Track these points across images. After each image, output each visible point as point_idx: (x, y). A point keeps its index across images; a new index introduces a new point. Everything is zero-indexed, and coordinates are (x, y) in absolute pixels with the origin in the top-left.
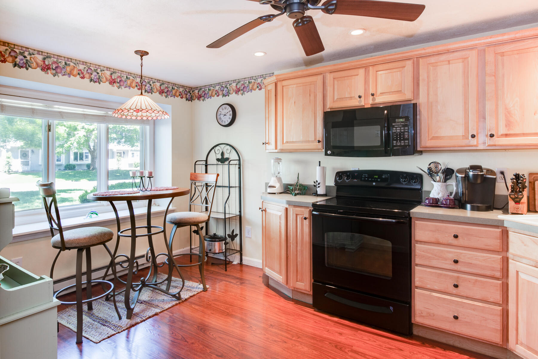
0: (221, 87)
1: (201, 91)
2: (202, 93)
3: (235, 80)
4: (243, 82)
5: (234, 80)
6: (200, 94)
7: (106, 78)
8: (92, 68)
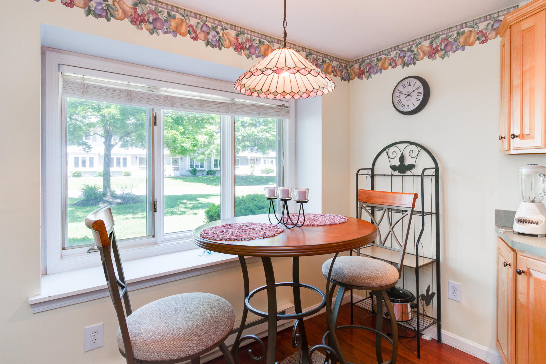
0: (399, 52)
1: (364, 65)
2: (366, 67)
3: (429, 35)
4: (444, 36)
5: (426, 37)
6: (362, 69)
7: (230, 42)
8: (210, 25)
